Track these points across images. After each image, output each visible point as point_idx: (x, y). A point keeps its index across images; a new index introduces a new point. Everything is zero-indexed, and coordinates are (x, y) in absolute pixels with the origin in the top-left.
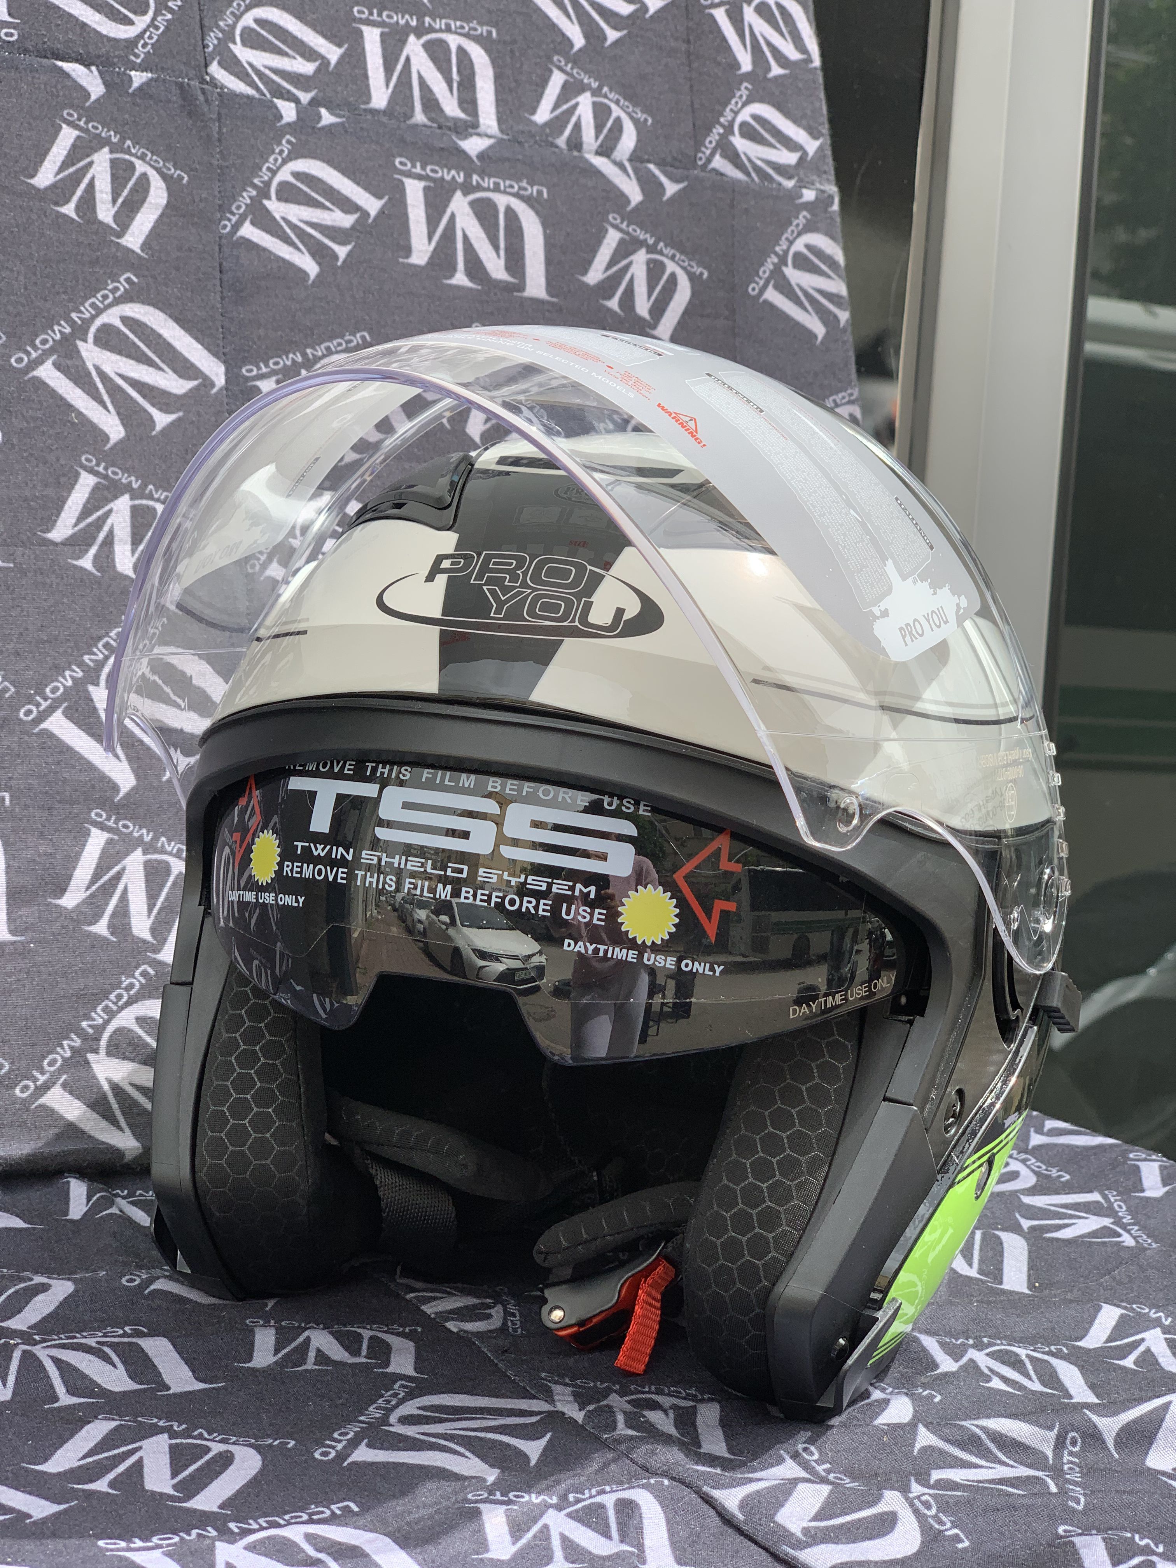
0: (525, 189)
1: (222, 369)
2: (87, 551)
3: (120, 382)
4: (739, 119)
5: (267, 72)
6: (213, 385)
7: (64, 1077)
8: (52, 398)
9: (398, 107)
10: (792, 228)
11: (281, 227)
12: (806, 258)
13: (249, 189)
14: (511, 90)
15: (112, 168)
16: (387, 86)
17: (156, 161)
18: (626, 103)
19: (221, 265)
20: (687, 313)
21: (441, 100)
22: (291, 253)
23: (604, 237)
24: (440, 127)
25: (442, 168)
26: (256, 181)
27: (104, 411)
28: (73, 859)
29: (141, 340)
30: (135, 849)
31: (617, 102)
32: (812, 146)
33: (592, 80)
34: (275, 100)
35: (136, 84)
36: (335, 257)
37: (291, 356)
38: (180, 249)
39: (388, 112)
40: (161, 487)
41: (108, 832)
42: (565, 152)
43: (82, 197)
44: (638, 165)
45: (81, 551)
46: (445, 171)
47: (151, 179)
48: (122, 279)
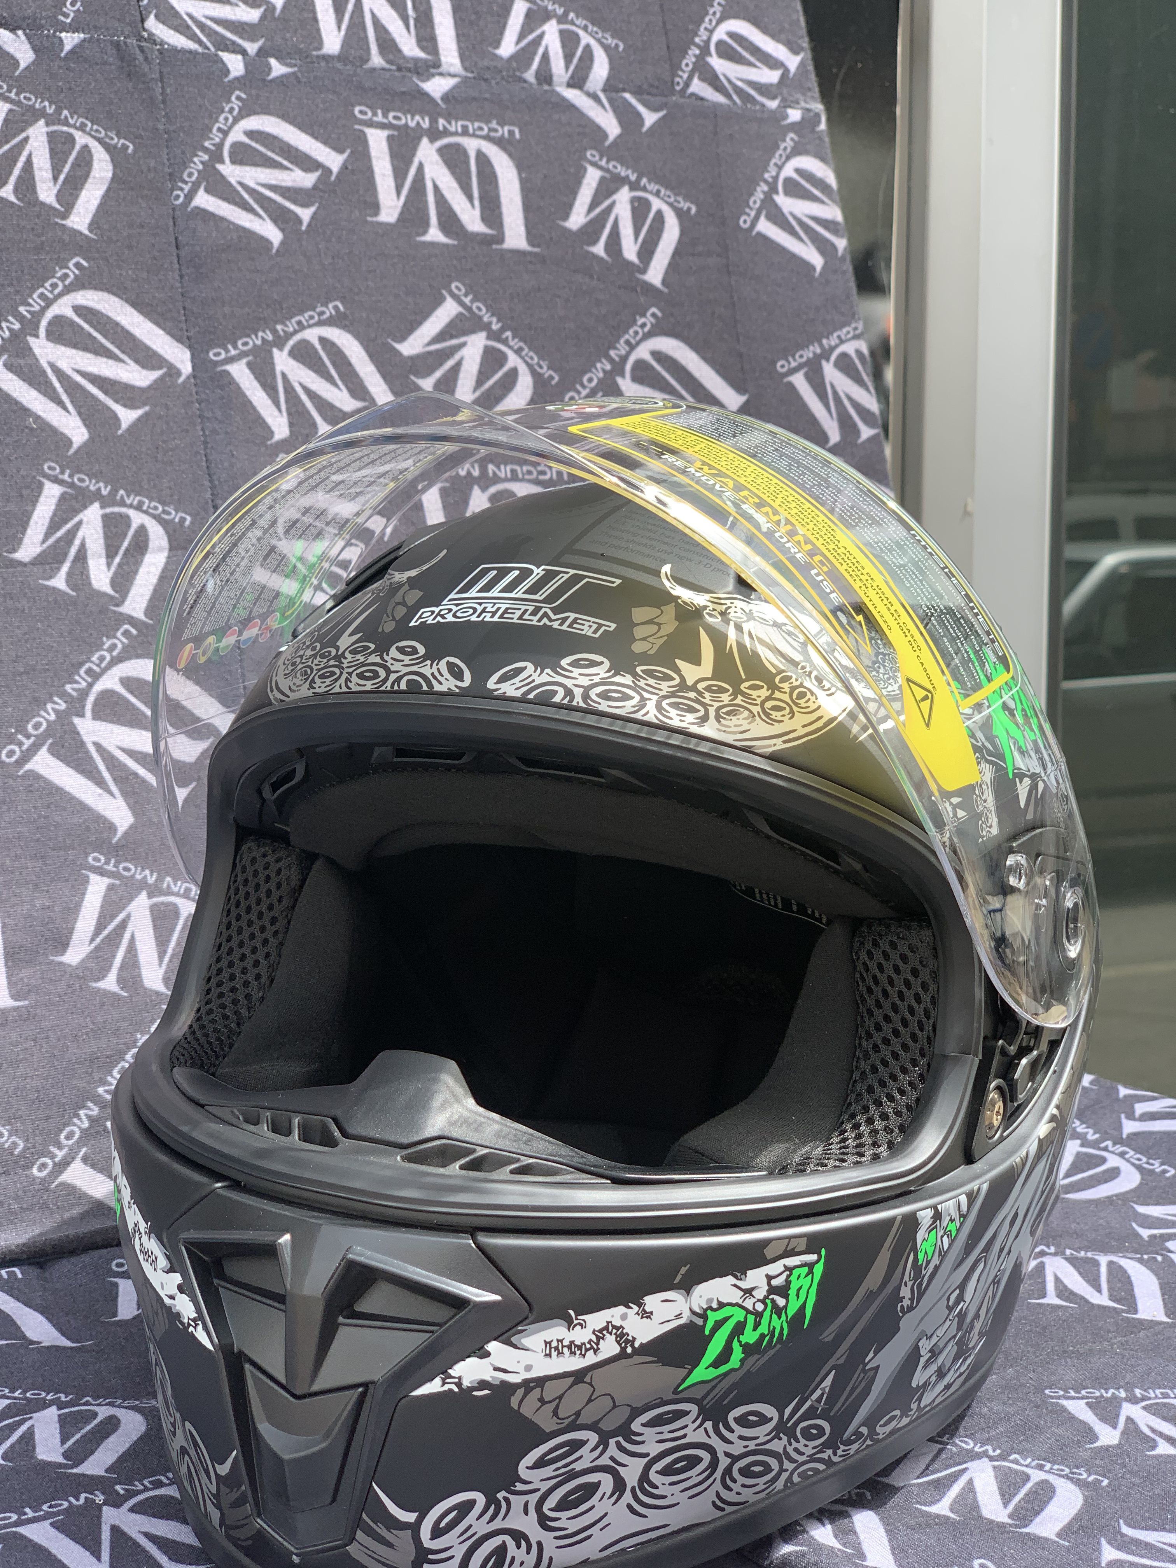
0: (496, 131)
1: (187, 355)
2: (58, 569)
3: (79, 379)
4: (715, 38)
5: (209, 23)
6: (179, 373)
7: (84, 1150)
8: (6, 402)
9: (353, 51)
10: (780, 152)
11: (238, 192)
12: (797, 184)
13: (200, 153)
14: (471, 23)
15: (49, 142)
16: (339, 28)
17: (97, 131)
18: (595, 29)
19: (176, 239)
20: (677, 253)
21: (398, 39)
22: (251, 221)
23: (583, 176)
24: (399, 69)
25: (405, 114)
26: (207, 144)
27: (64, 413)
28: (73, 910)
29: (97, 330)
30: (139, 893)
31: (585, 28)
32: (793, 62)
33: (556, 6)
34: (220, 53)
35: (68, 47)
36: (299, 221)
37: (260, 334)
38: (131, 226)
39: (342, 57)
40: (133, 491)
41: (109, 877)
42: (535, 86)
43: (20, 177)
44: (614, 95)
45: (51, 569)
46: (409, 117)
47: (93, 150)
48: (71, 265)
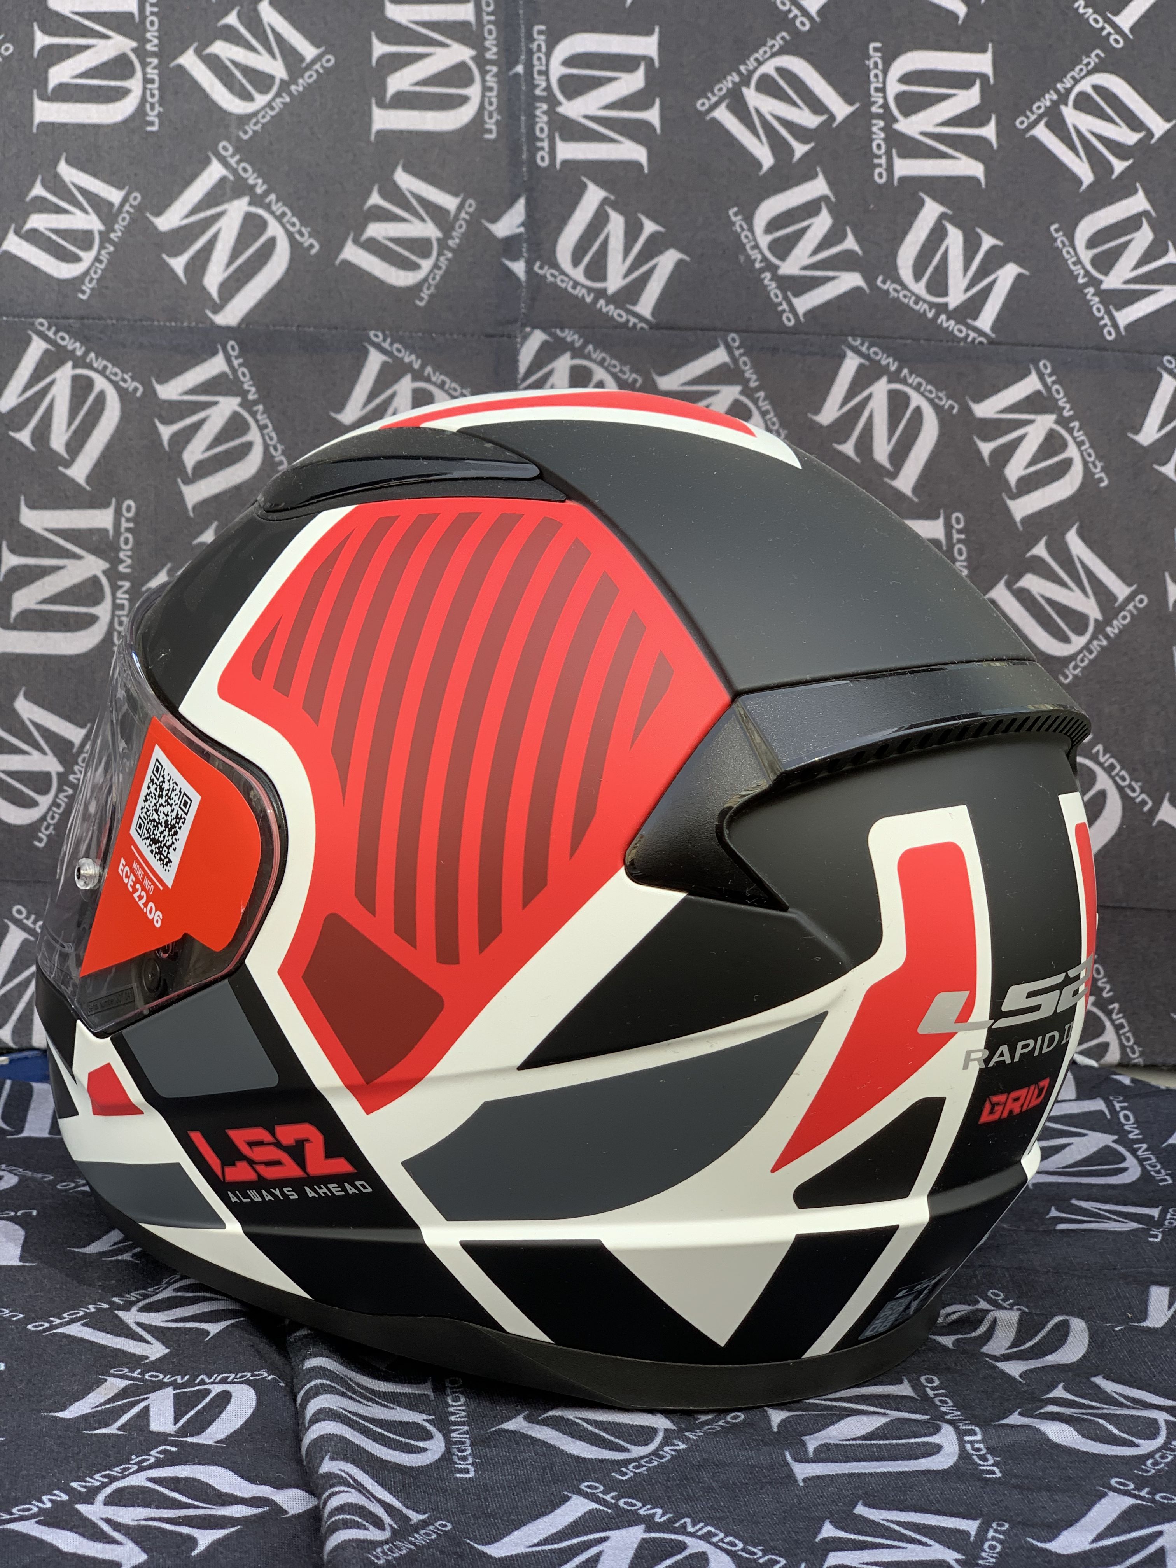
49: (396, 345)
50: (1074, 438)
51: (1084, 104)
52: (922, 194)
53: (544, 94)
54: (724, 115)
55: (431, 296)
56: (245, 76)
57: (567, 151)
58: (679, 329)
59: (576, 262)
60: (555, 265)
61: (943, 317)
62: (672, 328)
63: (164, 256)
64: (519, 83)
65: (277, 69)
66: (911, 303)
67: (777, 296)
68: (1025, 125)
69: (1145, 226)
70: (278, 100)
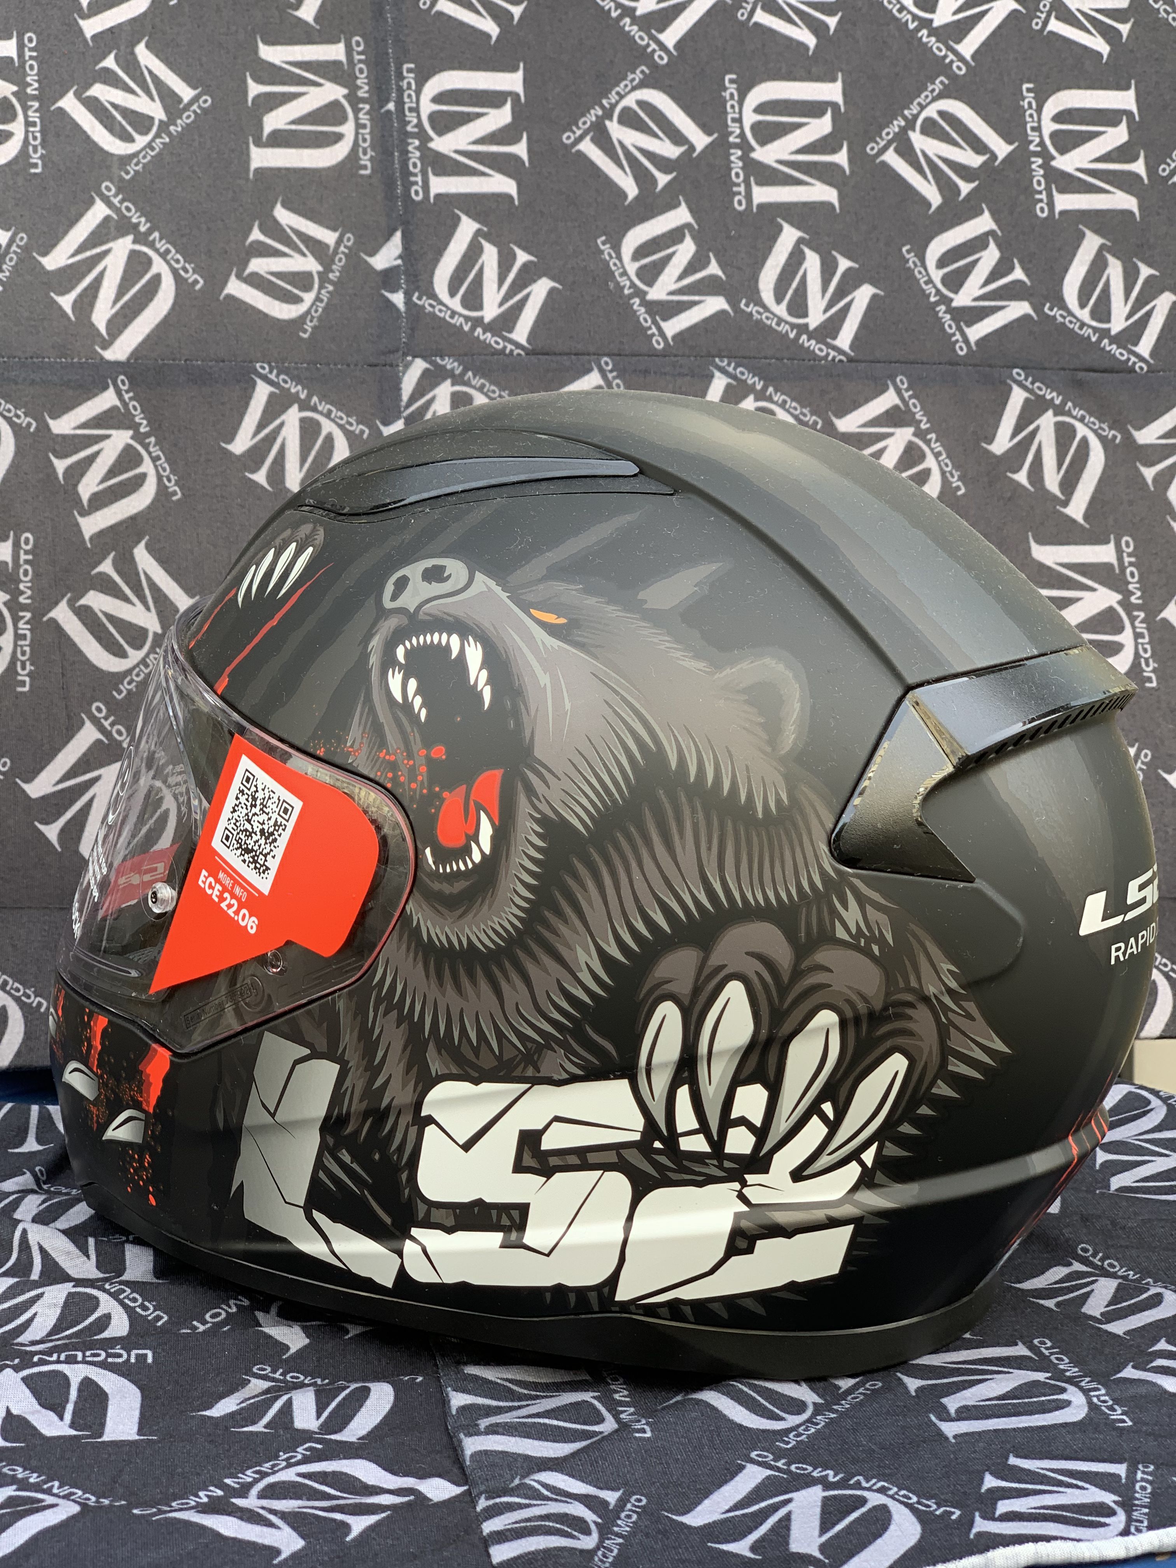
49: (282, 377)
50: (932, 450)
51: (931, 129)
52: (779, 220)
53: (416, 130)
54: (588, 147)
55: (314, 328)
56: (124, 118)
57: (440, 185)
58: (555, 354)
59: (452, 293)
60: (433, 296)
61: (804, 337)
62: (547, 354)
63: (52, 294)
64: (391, 120)
65: (155, 110)
66: (774, 325)
67: (646, 321)
68: (875, 151)
69: (992, 245)
70: (158, 141)
